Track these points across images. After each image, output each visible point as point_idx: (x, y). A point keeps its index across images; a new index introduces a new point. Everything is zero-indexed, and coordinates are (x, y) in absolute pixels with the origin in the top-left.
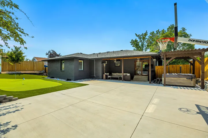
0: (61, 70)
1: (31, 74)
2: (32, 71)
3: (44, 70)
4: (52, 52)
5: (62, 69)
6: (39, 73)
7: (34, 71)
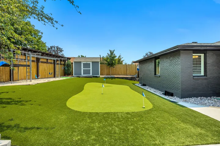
0: (155, 74)
1: (123, 78)
2: (125, 75)
3: (137, 74)
4: (149, 54)
5: (157, 73)
6: (131, 78)
7: (127, 75)
